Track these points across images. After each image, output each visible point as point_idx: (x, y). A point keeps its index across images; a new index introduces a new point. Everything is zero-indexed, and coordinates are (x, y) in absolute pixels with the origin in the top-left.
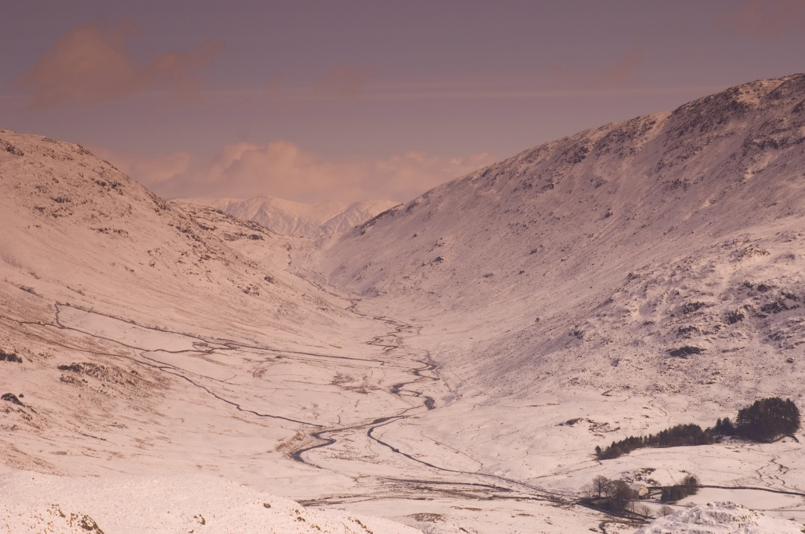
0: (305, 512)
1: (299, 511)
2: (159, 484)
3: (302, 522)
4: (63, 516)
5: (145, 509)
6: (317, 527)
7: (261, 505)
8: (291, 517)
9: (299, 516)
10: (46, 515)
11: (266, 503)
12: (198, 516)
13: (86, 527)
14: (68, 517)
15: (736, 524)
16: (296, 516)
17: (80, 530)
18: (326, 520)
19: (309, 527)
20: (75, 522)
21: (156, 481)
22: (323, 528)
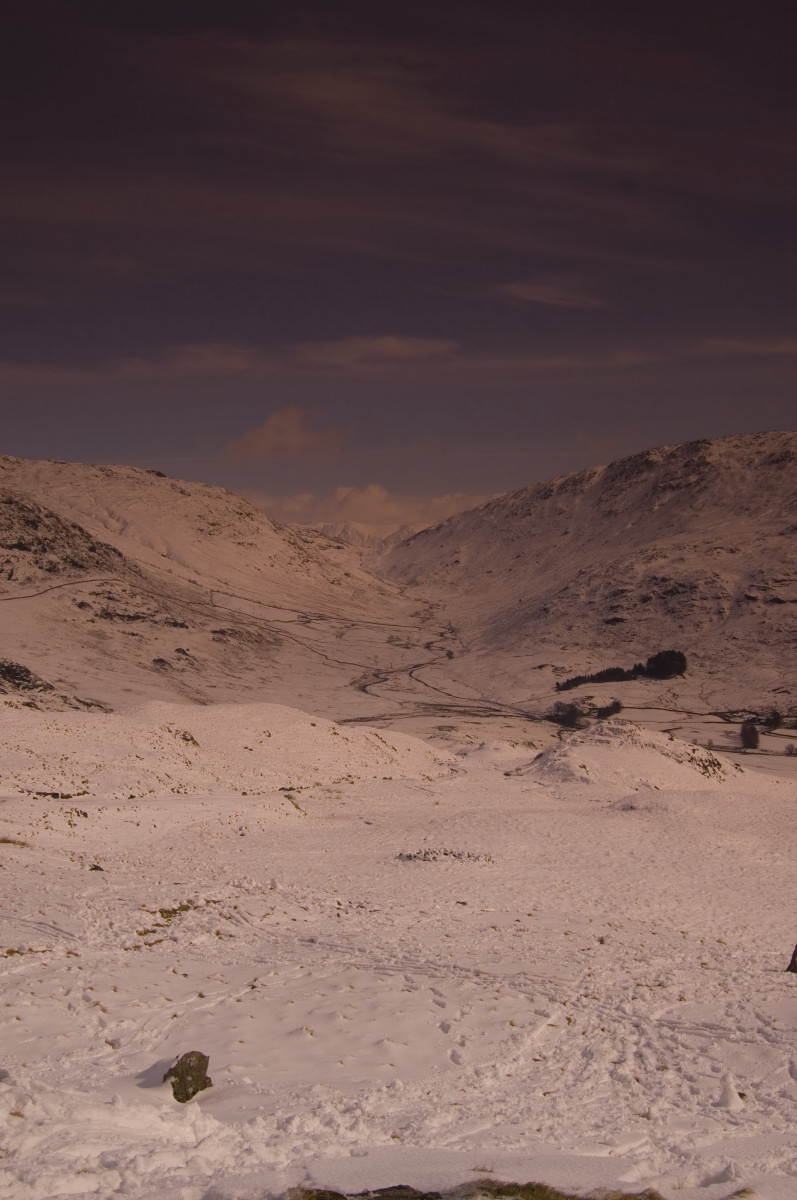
0: (339, 729)
1: (335, 728)
2: (242, 710)
3: (336, 736)
4: (170, 731)
5: (231, 726)
6: (346, 739)
7: (309, 724)
8: (329, 732)
9: (335, 731)
10: (158, 731)
11: (313, 723)
12: (266, 731)
13: (185, 739)
14: (174, 733)
15: (626, 735)
16: (332, 731)
17: (181, 741)
18: (353, 734)
19: (341, 739)
20: (178, 736)
21: (241, 708)
22: (350, 740)
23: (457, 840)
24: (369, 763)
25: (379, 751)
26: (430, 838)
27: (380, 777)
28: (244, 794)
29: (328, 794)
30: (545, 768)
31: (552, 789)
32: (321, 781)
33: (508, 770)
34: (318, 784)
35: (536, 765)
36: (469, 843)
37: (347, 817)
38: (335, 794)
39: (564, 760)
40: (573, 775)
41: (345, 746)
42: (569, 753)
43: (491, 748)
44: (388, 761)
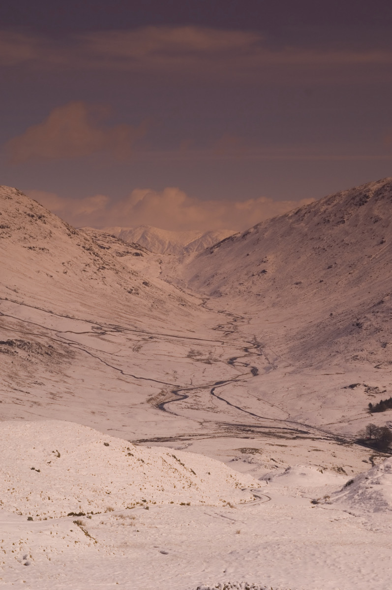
0: (134, 450)
1: (130, 449)
2: (30, 427)
3: (131, 457)
5: (17, 445)
6: (142, 460)
7: (102, 444)
8: (124, 453)
9: (129, 452)
11: (106, 442)
12: (55, 451)
16: (127, 452)
18: (150, 455)
19: (136, 461)
21: (28, 426)
22: (146, 461)
23: (258, 574)
24: (166, 487)
25: (176, 475)
26: (230, 570)
27: (177, 502)
28: (30, 519)
29: (121, 521)
30: (356, 497)
31: (363, 519)
32: (113, 506)
33: (316, 498)
34: (110, 509)
35: (347, 492)
36: (273, 577)
37: (141, 546)
38: (129, 521)
39: (376, 487)
40: (386, 504)
41: (141, 469)
42: (382, 481)
43: (297, 474)
44: (186, 485)
